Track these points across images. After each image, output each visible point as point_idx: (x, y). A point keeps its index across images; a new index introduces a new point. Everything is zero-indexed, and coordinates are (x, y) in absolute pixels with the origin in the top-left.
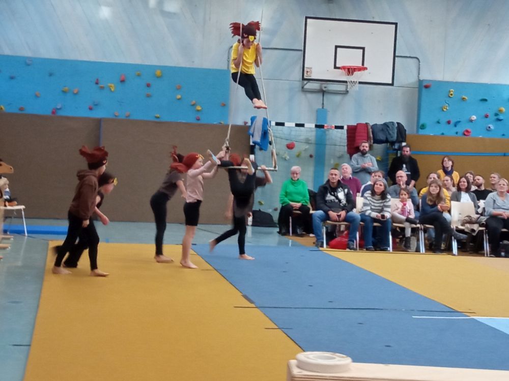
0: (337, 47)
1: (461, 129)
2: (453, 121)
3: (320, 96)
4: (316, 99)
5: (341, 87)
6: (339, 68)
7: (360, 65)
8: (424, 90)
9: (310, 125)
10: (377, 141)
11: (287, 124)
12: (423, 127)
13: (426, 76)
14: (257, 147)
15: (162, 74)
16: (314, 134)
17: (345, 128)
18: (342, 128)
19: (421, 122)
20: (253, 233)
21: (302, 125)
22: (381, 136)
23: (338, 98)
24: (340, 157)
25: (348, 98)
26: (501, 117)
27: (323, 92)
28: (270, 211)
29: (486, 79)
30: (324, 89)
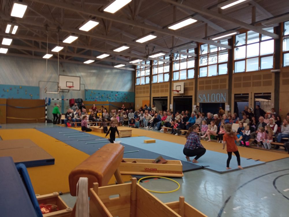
0: (67, 82)
1: (94, 100)
2: (93, 98)
3: (62, 93)
4: (61, 93)
5: (67, 91)
6: (67, 87)
7: (72, 86)
8: (86, 92)
9: (60, 99)
10: (76, 103)
11: (55, 99)
12: (86, 99)
13: (86, 88)
14: (47, 105)
15: (22, 88)
16: (61, 101)
17: (69, 100)
18: (68, 100)
19: (86, 98)
20: (47, 124)
21: (58, 99)
22: (77, 101)
23: (66, 93)
24: (68, 106)
25: (69, 93)
26: (103, 97)
27: (63, 92)
28: (51, 119)
29: (99, 89)
30: (63, 91)
